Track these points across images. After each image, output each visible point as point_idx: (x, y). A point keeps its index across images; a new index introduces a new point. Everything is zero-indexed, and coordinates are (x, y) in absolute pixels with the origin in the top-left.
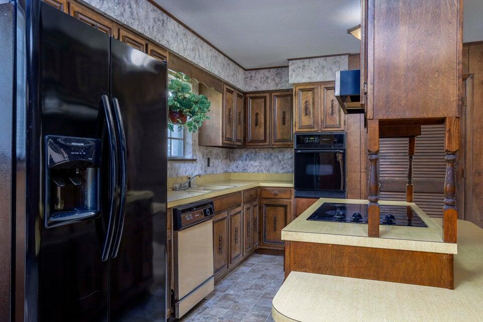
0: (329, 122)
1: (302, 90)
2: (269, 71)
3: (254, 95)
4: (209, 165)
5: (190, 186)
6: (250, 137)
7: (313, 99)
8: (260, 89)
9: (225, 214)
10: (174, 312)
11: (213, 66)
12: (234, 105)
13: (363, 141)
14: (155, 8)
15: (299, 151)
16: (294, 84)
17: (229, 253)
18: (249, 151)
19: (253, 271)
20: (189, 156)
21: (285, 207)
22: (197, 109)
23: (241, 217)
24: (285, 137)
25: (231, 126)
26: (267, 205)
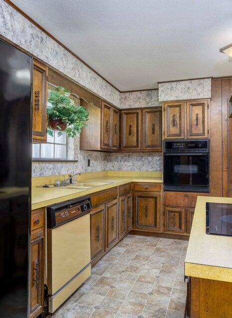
0: (194, 131)
1: (170, 107)
2: (141, 93)
3: (128, 111)
4: (89, 165)
5: (71, 182)
6: (124, 143)
7: (180, 113)
8: (133, 107)
9: (102, 207)
10: (48, 307)
11: (93, 85)
12: (111, 118)
13: (224, 146)
14: (33, 25)
15: (168, 154)
16: (163, 102)
17: (106, 238)
18: (124, 154)
19: (128, 252)
20: (71, 158)
21: (156, 198)
22: (76, 118)
23: (117, 208)
24: (155, 144)
25: (108, 135)
26: (140, 197)
